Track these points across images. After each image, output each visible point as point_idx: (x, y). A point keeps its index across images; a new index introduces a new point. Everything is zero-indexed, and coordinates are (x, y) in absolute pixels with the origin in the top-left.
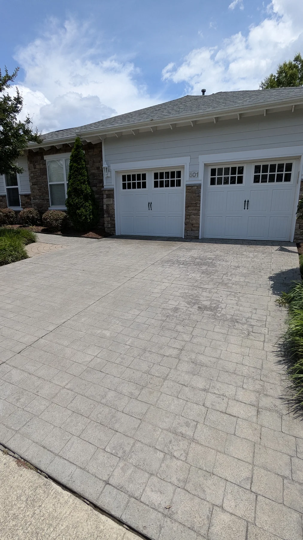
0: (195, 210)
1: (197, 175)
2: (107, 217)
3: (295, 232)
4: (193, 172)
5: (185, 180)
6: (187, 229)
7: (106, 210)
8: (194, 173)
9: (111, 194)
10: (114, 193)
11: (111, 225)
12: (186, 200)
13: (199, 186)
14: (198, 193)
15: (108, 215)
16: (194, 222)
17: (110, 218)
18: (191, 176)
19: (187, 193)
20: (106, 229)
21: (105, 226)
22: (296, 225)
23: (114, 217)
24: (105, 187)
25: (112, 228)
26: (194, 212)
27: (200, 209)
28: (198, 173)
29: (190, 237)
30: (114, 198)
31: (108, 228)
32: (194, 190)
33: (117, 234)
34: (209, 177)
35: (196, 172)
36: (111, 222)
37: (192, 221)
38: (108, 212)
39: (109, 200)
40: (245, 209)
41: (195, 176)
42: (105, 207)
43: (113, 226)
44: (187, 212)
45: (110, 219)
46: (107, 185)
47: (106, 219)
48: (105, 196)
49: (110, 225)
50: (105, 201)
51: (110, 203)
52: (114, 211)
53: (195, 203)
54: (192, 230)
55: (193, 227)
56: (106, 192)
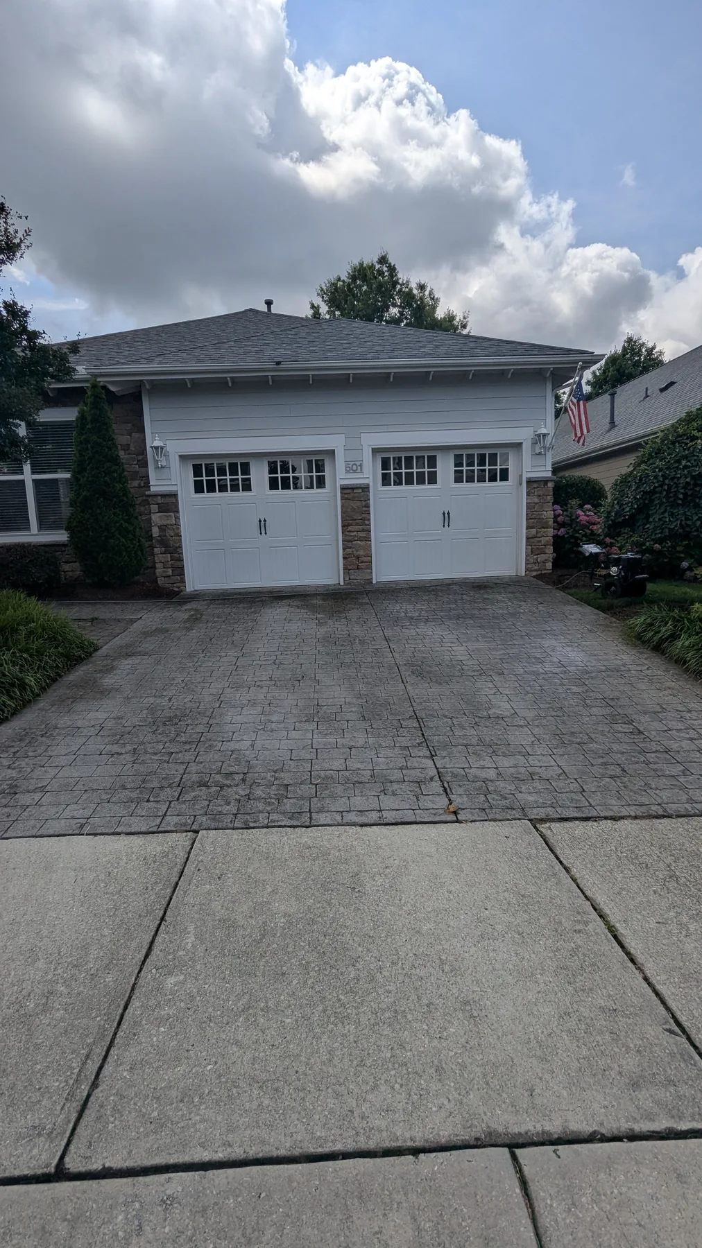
0: (363, 530)
1: (359, 468)
2: (161, 554)
3: (527, 560)
4: (353, 463)
5: (338, 475)
6: (349, 567)
7: (159, 538)
8: (353, 465)
9: (169, 503)
10: (177, 500)
11: (172, 571)
12: (342, 512)
13: (365, 488)
14: (366, 501)
15: (163, 549)
16: (361, 553)
17: (169, 555)
18: (348, 469)
19: (343, 501)
20: (161, 581)
21: (158, 574)
22: (526, 548)
23: (180, 552)
24: (152, 489)
25: (175, 577)
26: (361, 534)
27: (370, 528)
28: (361, 465)
29: (355, 581)
30: (178, 512)
31: (164, 577)
32: (356, 494)
33: (189, 587)
34: (380, 472)
35: (358, 463)
36: (172, 564)
37: (357, 551)
38: (163, 542)
39: (167, 516)
40: (444, 526)
41: (357, 470)
42: (155, 531)
43: (180, 572)
44: (346, 535)
45: (171, 557)
46: (157, 484)
47: (160, 557)
48: (154, 508)
49: (170, 570)
50: (156, 518)
51: (168, 522)
52: (181, 540)
53: (361, 518)
54: (358, 569)
55: (361, 563)
56: (159, 500)
